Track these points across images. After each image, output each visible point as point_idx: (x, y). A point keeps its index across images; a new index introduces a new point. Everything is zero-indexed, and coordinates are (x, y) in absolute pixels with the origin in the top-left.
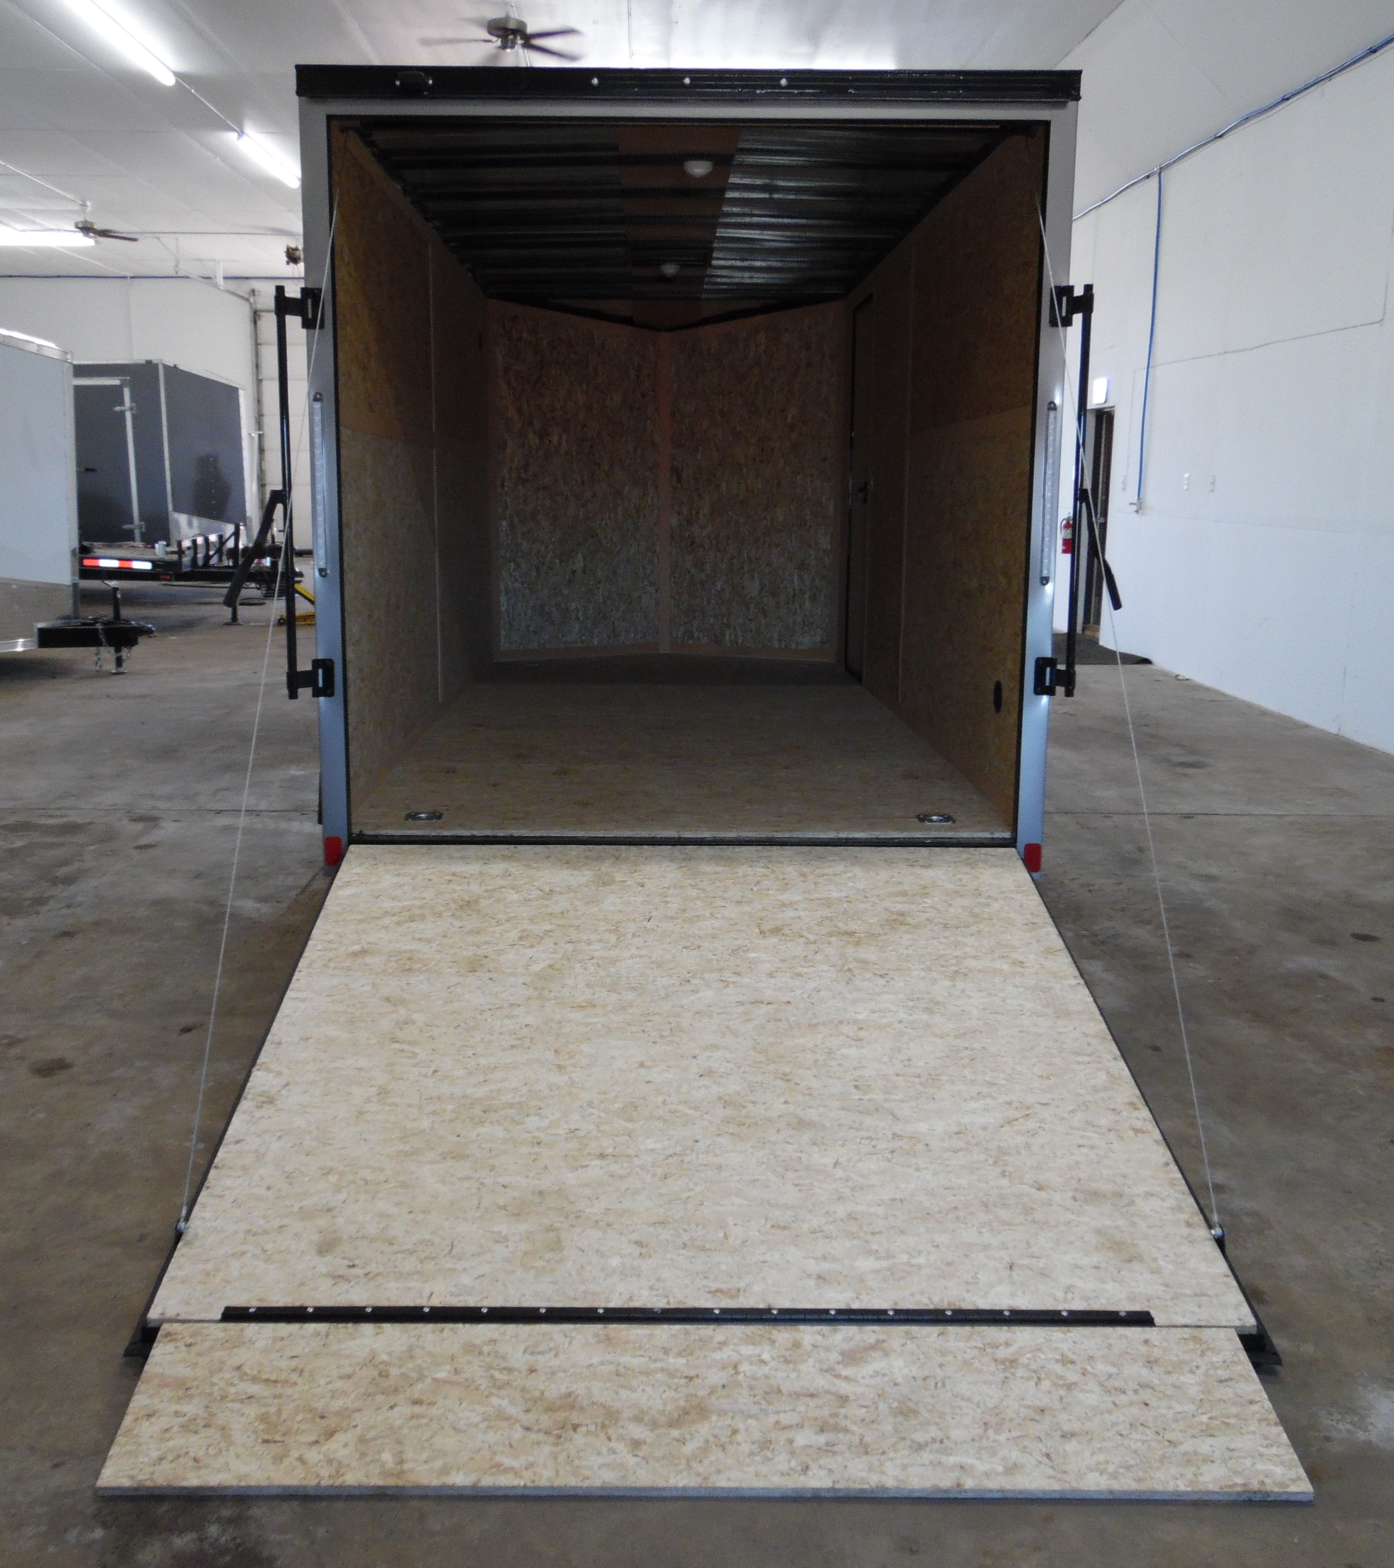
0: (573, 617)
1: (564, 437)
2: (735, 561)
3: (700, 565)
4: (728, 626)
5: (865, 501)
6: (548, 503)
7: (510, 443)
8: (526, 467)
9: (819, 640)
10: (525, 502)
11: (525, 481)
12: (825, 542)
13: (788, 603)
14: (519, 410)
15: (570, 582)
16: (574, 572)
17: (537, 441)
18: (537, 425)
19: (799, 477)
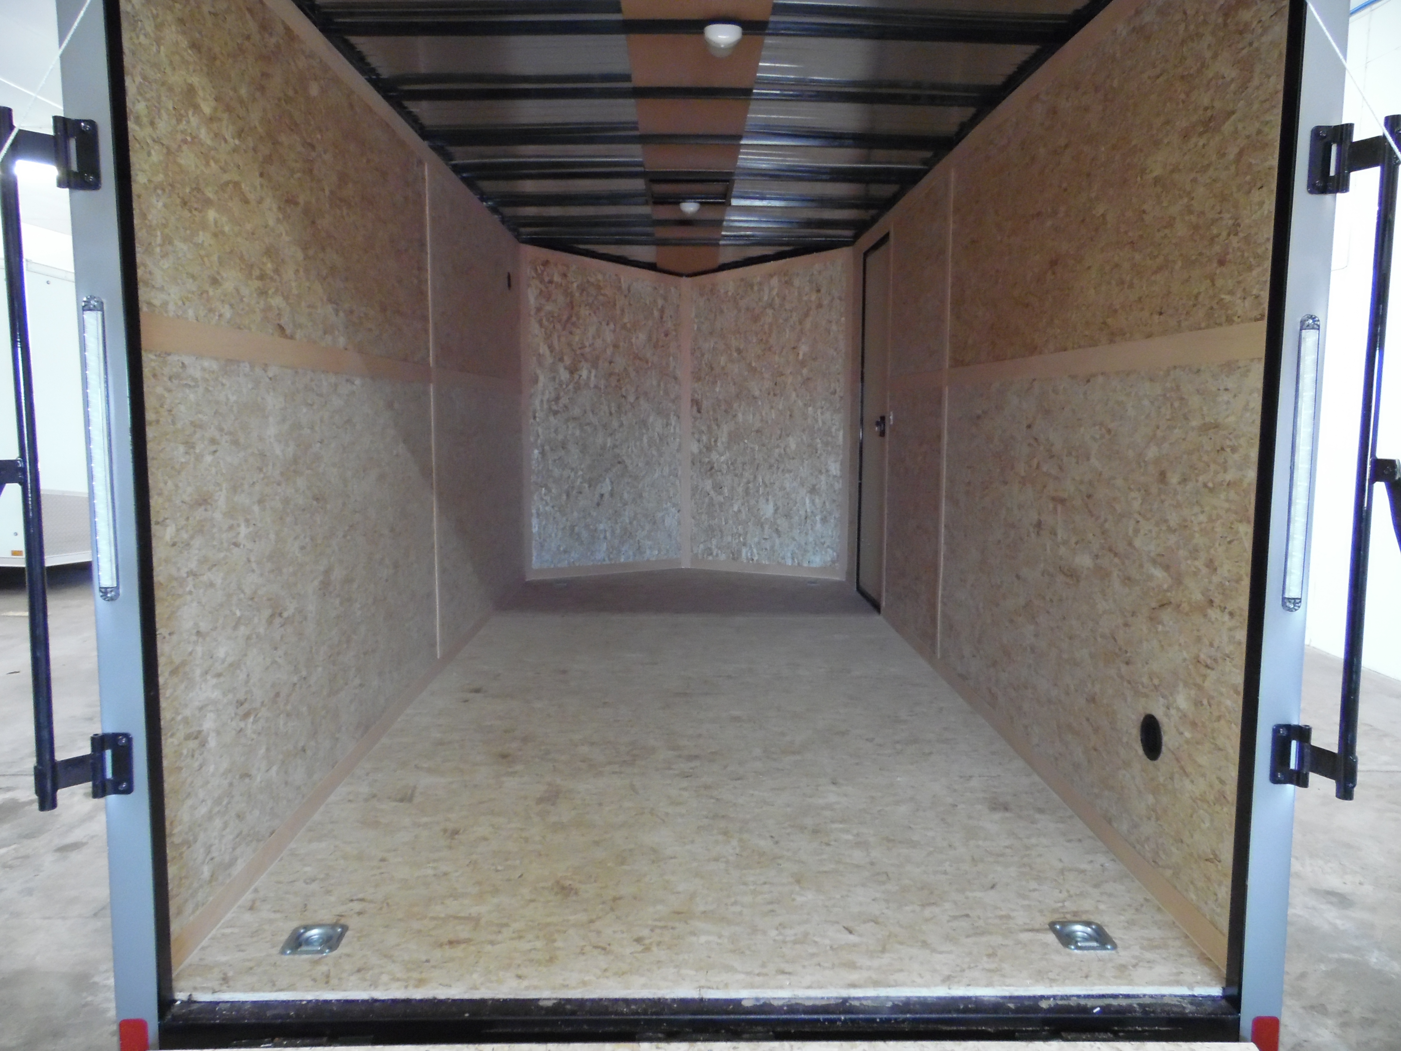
0: (602, 536)
1: (593, 372)
2: (751, 485)
3: (718, 488)
4: (744, 544)
5: (882, 434)
6: (578, 433)
7: (542, 378)
8: (557, 399)
9: (829, 559)
10: (556, 431)
11: (556, 413)
12: (835, 468)
13: (800, 525)
14: (551, 348)
15: (598, 504)
16: (602, 495)
17: (568, 376)
18: (567, 361)
19: (810, 409)
